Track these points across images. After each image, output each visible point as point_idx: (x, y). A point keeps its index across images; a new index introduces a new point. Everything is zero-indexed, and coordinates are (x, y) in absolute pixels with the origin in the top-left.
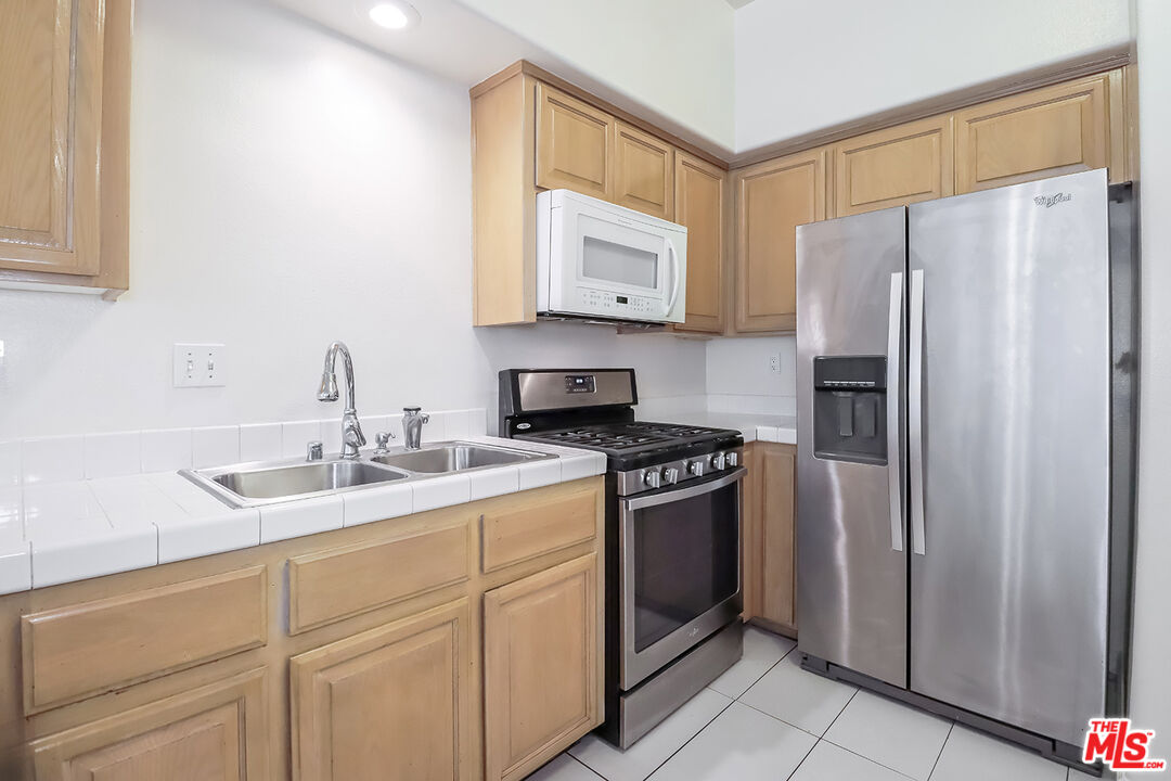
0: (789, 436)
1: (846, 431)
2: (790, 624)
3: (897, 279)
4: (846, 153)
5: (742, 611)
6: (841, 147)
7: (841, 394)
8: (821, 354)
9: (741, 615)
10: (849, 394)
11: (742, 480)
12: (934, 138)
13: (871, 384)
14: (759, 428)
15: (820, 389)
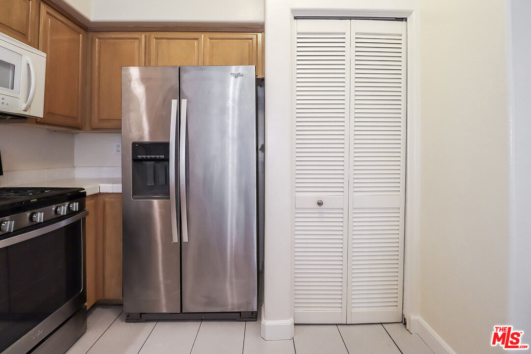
0: (118, 188)
1: (150, 183)
2: (121, 298)
3: (174, 103)
4: (156, 38)
5: (85, 301)
6: (153, 35)
7: (148, 163)
8: (136, 140)
9: (86, 304)
10: (152, 163)
11: (84, 219)
12: (196, 42)
13: (162, 157)
14: (101, 185)
15: (135, 160)
